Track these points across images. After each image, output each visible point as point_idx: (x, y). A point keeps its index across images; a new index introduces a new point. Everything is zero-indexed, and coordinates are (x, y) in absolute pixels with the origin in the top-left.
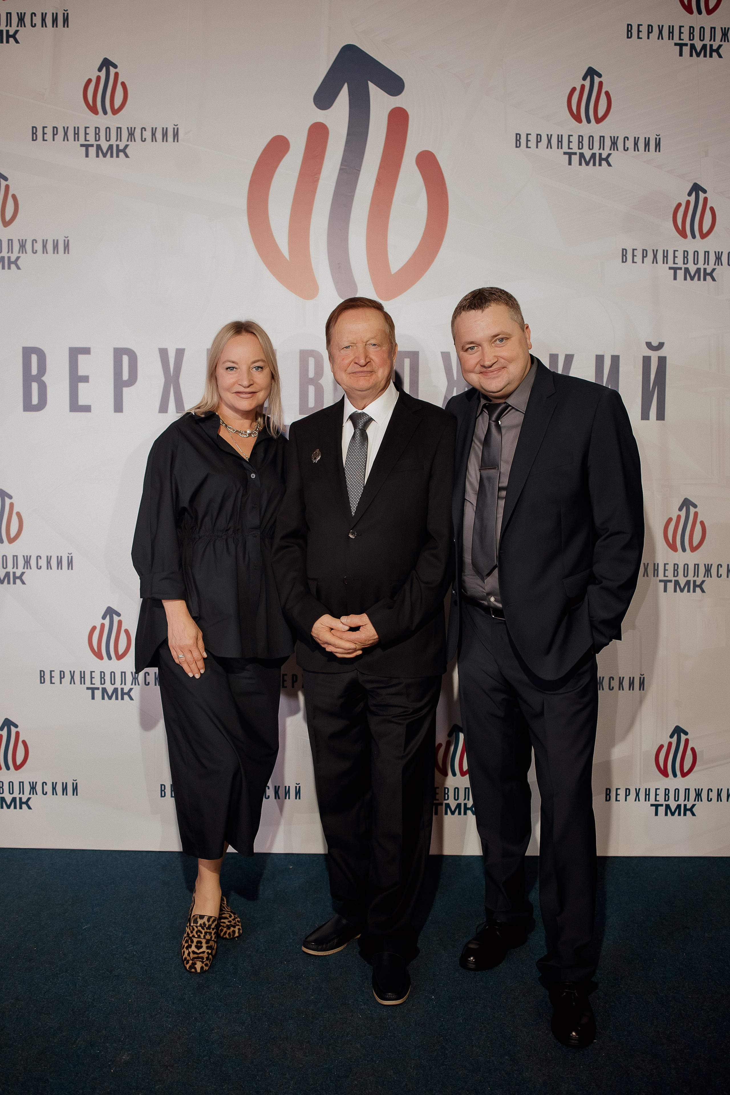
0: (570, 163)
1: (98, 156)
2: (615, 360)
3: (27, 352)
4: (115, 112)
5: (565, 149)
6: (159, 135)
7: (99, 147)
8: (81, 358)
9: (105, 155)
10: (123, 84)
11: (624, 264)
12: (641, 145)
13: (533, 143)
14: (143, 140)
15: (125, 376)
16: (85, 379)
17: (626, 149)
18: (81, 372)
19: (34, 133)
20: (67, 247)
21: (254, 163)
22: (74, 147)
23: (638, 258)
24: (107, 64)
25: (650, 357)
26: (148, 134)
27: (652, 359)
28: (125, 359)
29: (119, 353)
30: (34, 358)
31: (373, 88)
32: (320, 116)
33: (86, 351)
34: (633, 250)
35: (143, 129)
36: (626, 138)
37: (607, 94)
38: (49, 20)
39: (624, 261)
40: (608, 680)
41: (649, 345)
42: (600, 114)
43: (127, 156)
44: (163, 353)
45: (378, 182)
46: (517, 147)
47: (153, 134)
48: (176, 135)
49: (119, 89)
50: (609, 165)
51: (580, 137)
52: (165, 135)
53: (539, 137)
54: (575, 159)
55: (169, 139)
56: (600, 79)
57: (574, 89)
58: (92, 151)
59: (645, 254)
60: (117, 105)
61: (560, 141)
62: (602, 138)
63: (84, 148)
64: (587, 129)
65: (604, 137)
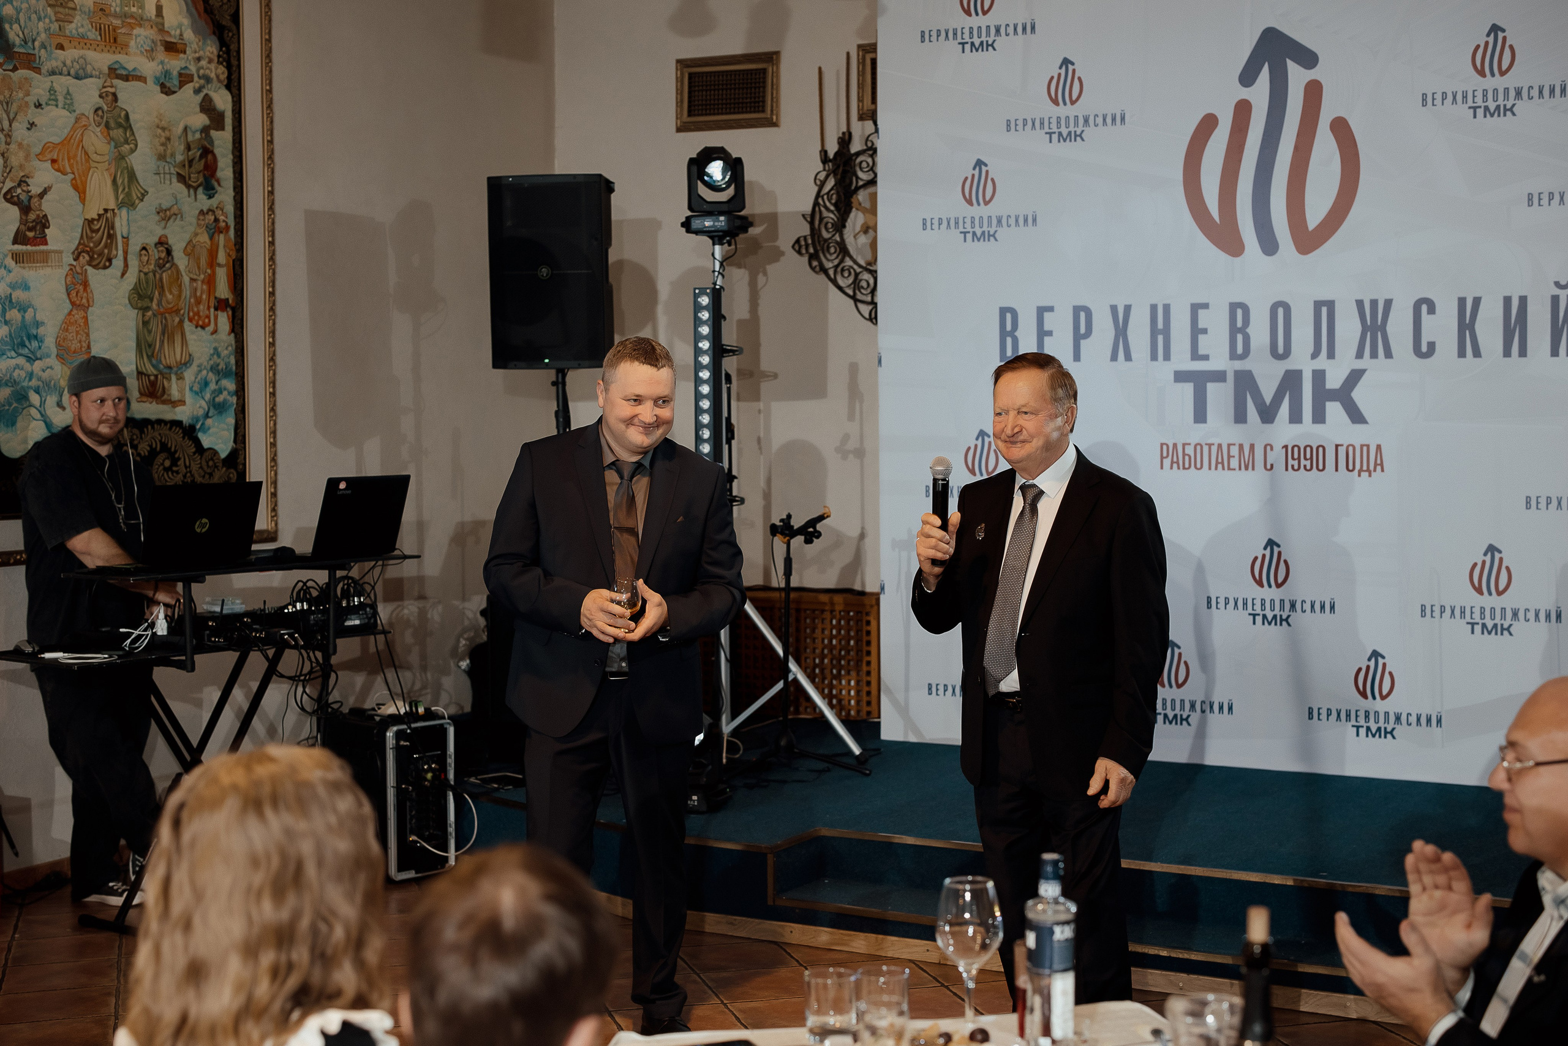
0: (1475, 117)
1: (1059, 141)
2: (1523, 300)
3: (1003, 311)
4: (1073, 103)
5: (1470, 104)
6: (1109, 120)
7: (1060, 134)
8: (1047, 315)
9: (1065, 140)
10: (1080, 79)
11: (1530, 208)
12: (1546, 92)
13: (1438, 101)
14: (1096, 125)
15: (1083, 330)
16: (1050, 333)
17: (1530, 98)
18: (1047, 328)
19: (1008, 125)
20: (1034, 220)
21: (1188, 139)
22: (1040, 135)
23: (1545, 201)
24: (1066, 62)
25: (1557, 297)
26: (1100, 120)
27: (1561, 297)
28: (1083, 315)
29: (1077, 310)
30: (1009, 316)
31: (1290, 64)
32: (1245, 93)
33: (1051, 309)
34: (1540, 194)
35: (1096, 116)
36: (1531, 87)
37: (1511, 47)
38: (1020, 29)
39: (1530, 204)
40: (1523, 612)
41: (1557, 284)
42: (1504, 67)
43: (1083, 140)
44: (1114, 309)
45: (1296, 148)
46: (1423, 106)
47: (1104, 120)
48: (1123, 119)
49: (1076, 83)
50: (1514, 114)
51: (1485, 92)
52: (1114, 119)
53: (1444, 96)
54: (1480, 112)
55: (1117, 123)
56: (1504, 34)
57: (1478, 47)
58: (1055, 137)
59: (1551, 196)
60: (1074, 96)
61: (1465, 97)
62: (1506, 90)
63: (1048, 136)
64: (1491, 82)
65: (1508, 89)
